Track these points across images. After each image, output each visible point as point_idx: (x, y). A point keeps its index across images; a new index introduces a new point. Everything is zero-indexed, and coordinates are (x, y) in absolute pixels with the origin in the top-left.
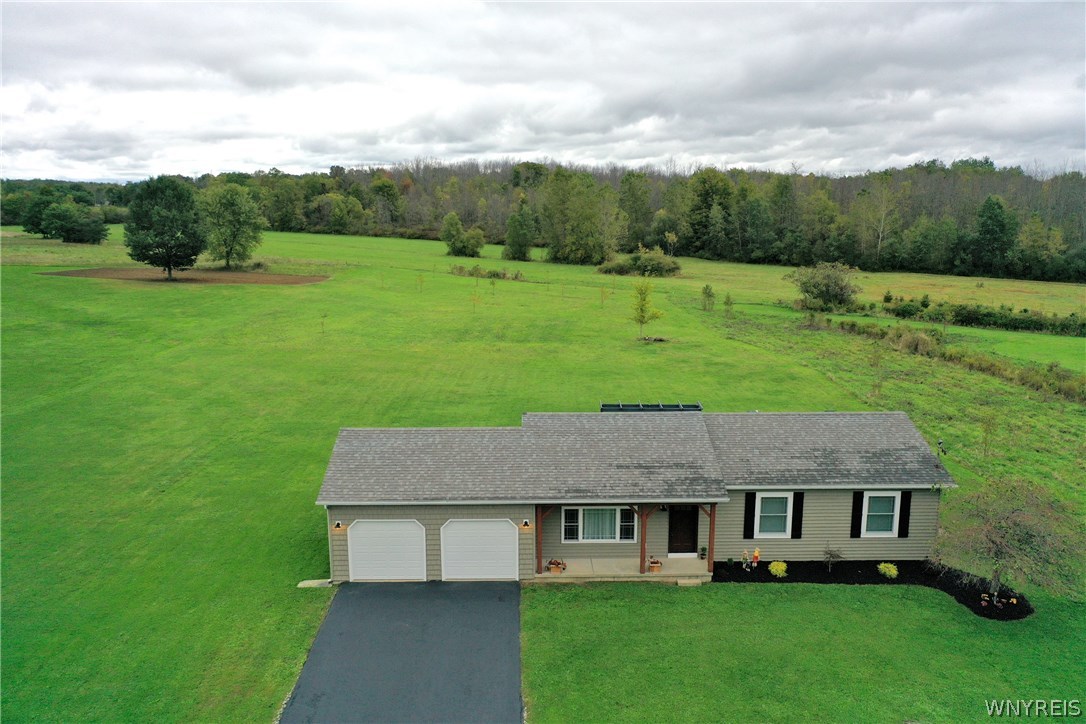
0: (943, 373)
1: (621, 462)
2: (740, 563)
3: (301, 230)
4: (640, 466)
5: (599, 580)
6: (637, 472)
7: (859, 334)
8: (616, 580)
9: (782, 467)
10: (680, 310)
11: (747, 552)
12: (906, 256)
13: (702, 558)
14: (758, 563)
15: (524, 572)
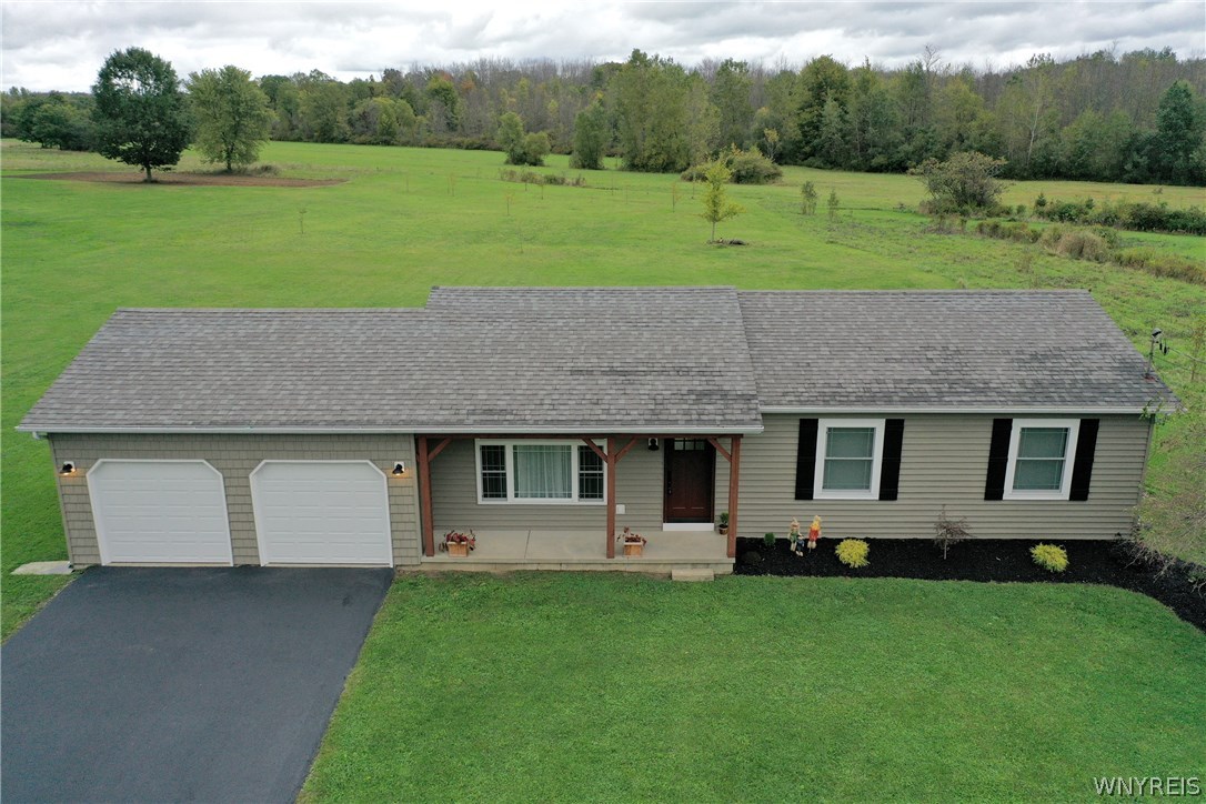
0: (1119, 279)
1: (581, 364)
2: (786, 543)
3: (344, 141)
4: (613, 371)
5: (534, 568)
6: (603, 381)
7: (1003, 238)
8: (564, 568)
9: (869, 375)
10: (773, 214)
11: (799, 523)
12: (1063, 159)
13: (721, 532)
14: (818, 541)
15: (403, 553)
